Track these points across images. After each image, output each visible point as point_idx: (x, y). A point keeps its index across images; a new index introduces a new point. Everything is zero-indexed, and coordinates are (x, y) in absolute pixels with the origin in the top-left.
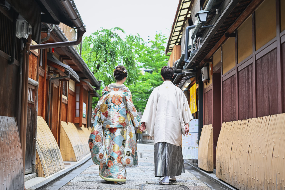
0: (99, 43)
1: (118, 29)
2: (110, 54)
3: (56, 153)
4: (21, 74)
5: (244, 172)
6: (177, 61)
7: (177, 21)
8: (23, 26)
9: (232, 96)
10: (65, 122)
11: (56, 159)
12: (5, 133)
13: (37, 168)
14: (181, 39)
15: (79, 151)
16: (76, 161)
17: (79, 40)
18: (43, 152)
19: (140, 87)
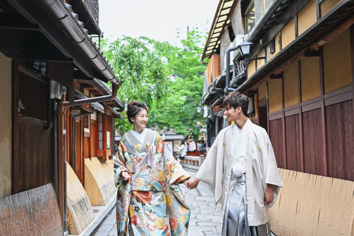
0: (121, 56)
1: (144, 38)
2: (136, 69)
3: (85, 202)
4: (56, 135)
5: (293, 229)
6: (216, 78)
7: (214, 27)
8: (57, 87)
9: (280, 141)
10: (88, 159)
11: (86, 210)
12: (46, 203)
13: (68, 225)
14: (219, 45)
15: (106, 192)
16: (104, 205)
17: (115, 94)
18: (73, 207)
19: (172, 101)
